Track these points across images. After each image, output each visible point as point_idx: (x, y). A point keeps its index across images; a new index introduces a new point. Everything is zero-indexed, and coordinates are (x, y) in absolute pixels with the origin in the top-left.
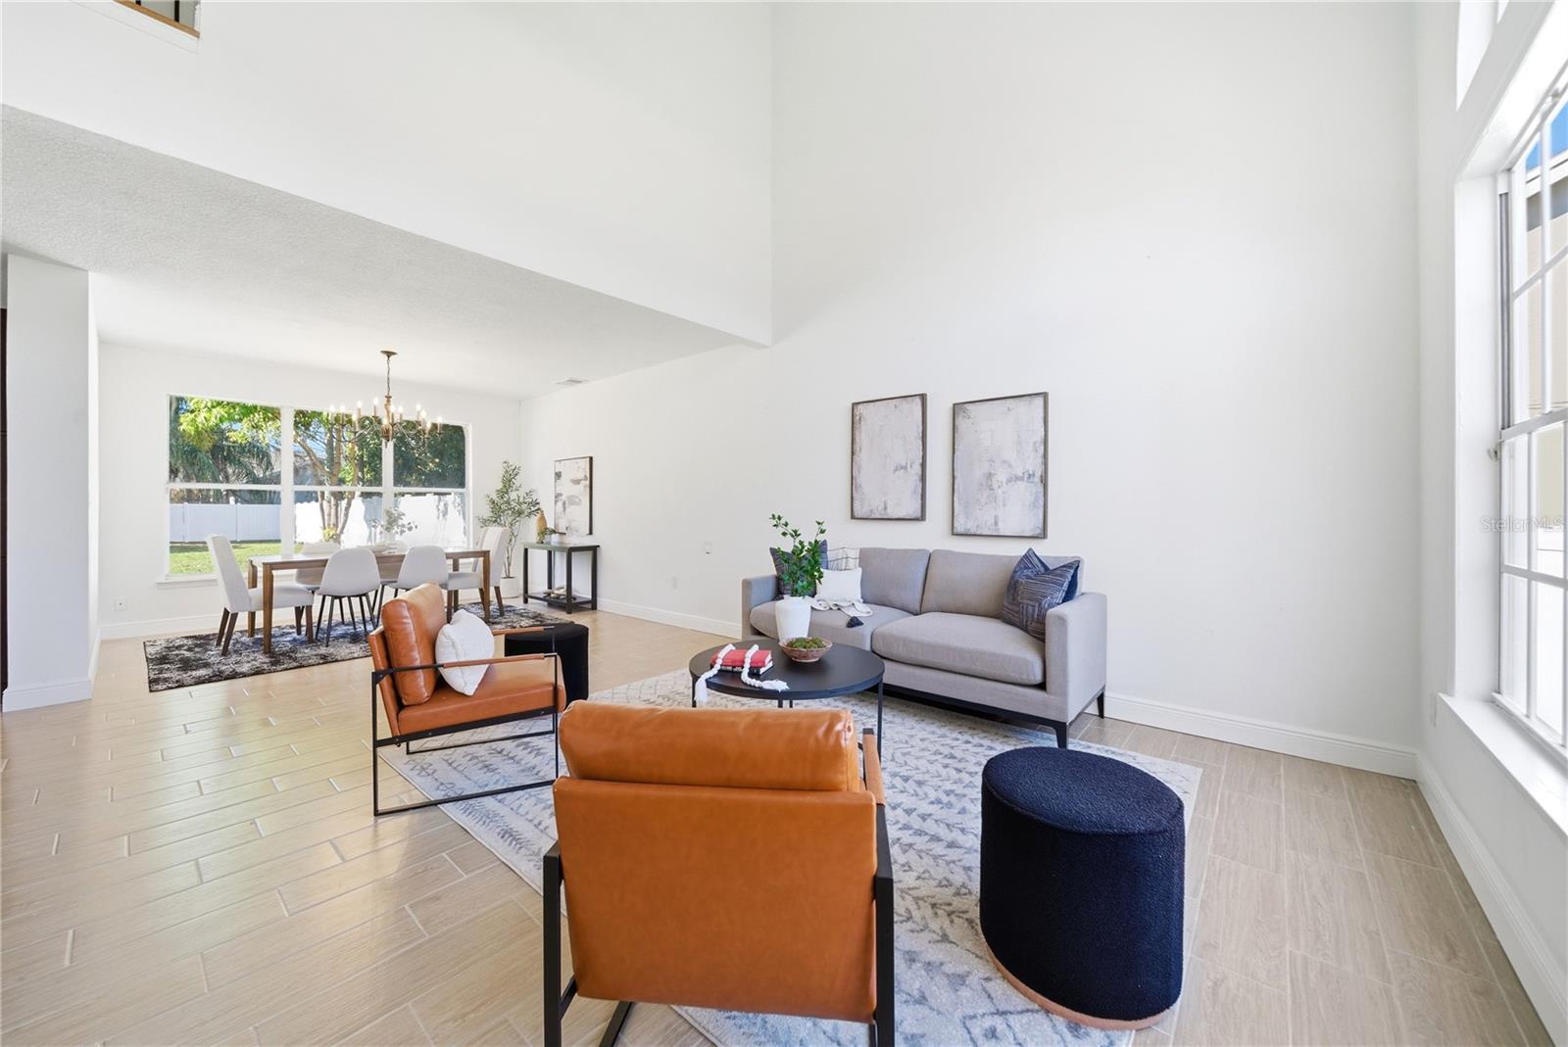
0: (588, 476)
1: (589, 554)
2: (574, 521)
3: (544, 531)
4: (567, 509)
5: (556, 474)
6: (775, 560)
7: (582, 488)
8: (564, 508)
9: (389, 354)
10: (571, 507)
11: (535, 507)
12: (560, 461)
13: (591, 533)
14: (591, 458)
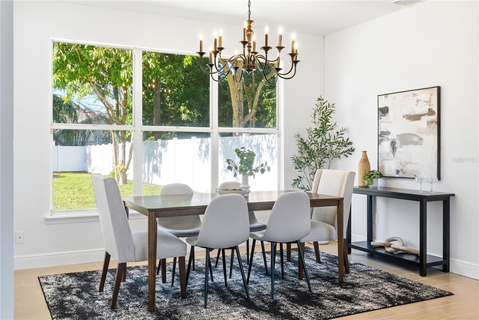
0: (435, 109)
3: (367, 175)
5: (380, 110)
8: (394, 149)
11: (349, 146)
12: (387, 94)
14: (439, 88)
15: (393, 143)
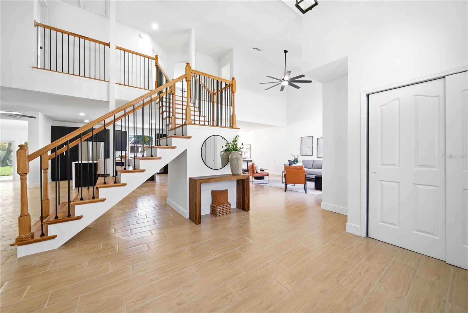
0: (250, 148)
2: (246, 156)
10: (246, 153)
13: (250, 157)
14: (250, 145)
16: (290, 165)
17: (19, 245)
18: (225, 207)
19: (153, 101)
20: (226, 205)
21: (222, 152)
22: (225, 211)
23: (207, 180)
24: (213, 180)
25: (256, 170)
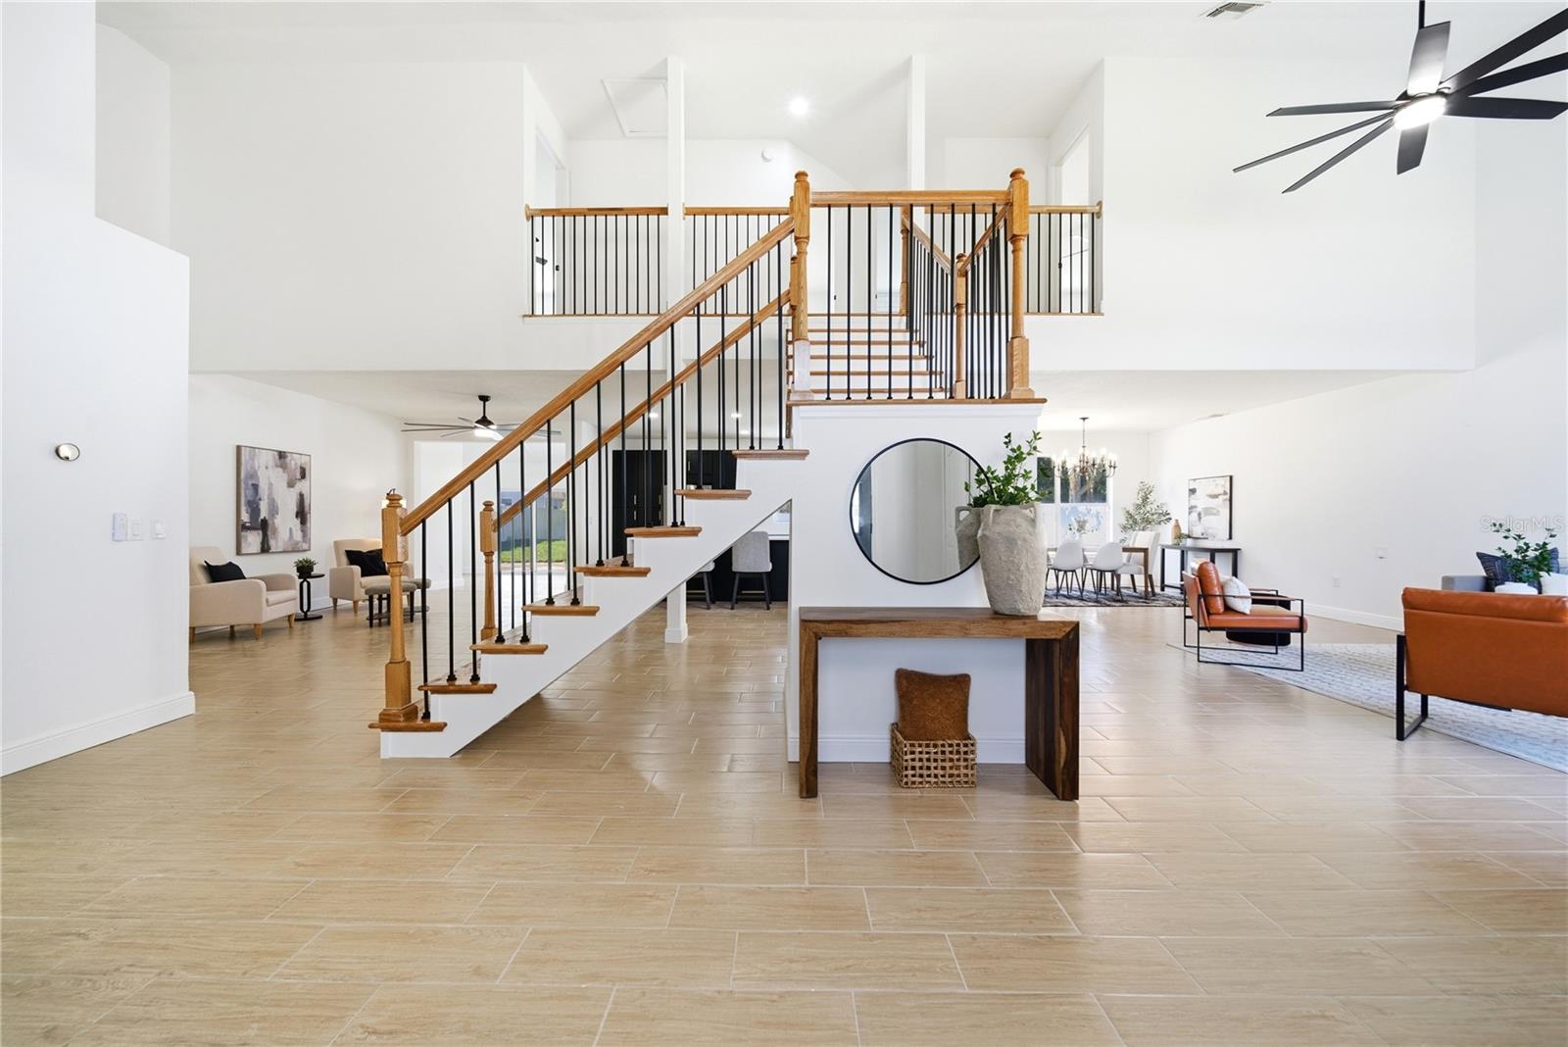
0: (1228, 492)
1: (1230, 555)
2: (1209, 528)
3: (1179, 536)
4: (1203, 519)
5: (1190, 490)
6: (1483, 563)
7: (1221, 504)
8: (1200, 518)
9: (1084, 419)
10: (1208, 517)
11: (1166, 517)
12: (1195, 480)
13: (1230, 538)
14: (1231, 478)
15: (1199, 514)
16: (1489, 584)
17: (384, 729)
18: (943, 753)
19: (730, 344)
20: (951, 745)
21: (963, 509)
22: (944, 768)
23: (844, 626)
24: (873, 627)
25: (1224, 597)
